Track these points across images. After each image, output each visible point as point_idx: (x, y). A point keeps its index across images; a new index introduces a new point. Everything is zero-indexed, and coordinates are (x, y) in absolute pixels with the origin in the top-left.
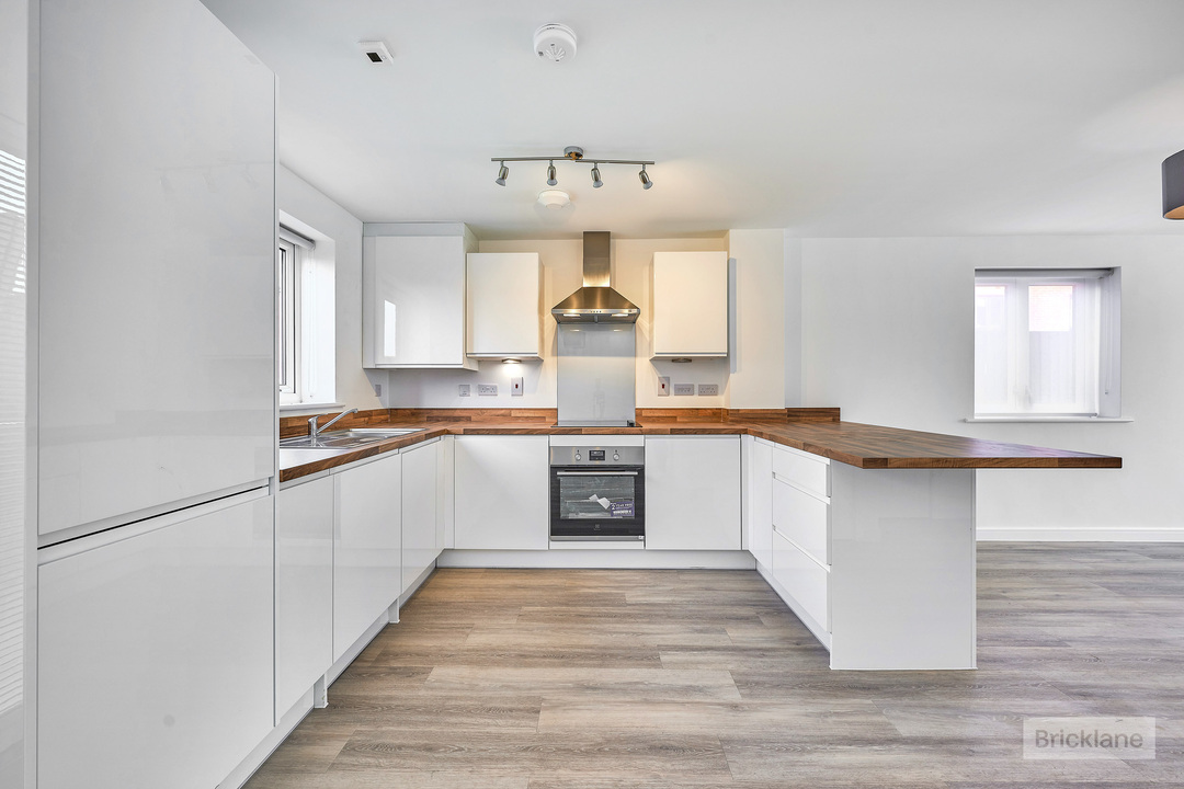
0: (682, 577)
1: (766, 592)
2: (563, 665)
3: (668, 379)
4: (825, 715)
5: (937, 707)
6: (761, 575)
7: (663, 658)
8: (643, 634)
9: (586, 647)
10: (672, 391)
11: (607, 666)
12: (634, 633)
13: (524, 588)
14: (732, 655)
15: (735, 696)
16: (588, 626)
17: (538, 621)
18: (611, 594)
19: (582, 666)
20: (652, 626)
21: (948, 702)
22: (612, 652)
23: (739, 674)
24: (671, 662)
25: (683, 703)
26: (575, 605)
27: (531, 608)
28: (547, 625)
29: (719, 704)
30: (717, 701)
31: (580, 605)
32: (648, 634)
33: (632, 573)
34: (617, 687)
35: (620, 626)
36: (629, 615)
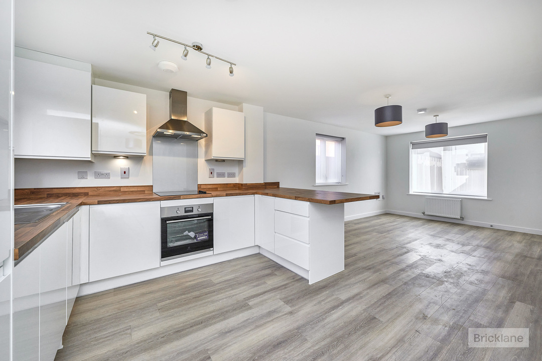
0: (232, 264)
1: (269, 261)
2: (205, 327)
3: (213, 169)
4: (320, 302)
5: (344, 286)
6: (262, 255)
7: (250, 303)
8: (233, 296)
9: (211, 312)
10: (215, 175)
11: (228, 318)
12: (230, 297)
13: (150, 293)
14: (276, 291)
15: (288, 309)
16: (203, 301)
17: (173, 308)
18: (204, 281)
19: (215, 323)
20: (235, 291)
21: (346, 283)
22: (225, 310)
23: (283, 299)
24: (255, 304)
25: (272, 320)
26: (189, 293)
27: (164, 303)
28: (180, 309)
29: (285, 314)
30: (284, 314)
31: (191, 292)
32: (236, 295)
33: (208, 268)
34: (240, 326)
35: (221, 296)
36: (221, 289)
